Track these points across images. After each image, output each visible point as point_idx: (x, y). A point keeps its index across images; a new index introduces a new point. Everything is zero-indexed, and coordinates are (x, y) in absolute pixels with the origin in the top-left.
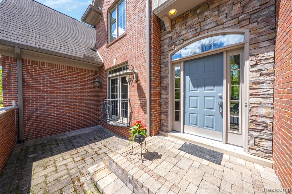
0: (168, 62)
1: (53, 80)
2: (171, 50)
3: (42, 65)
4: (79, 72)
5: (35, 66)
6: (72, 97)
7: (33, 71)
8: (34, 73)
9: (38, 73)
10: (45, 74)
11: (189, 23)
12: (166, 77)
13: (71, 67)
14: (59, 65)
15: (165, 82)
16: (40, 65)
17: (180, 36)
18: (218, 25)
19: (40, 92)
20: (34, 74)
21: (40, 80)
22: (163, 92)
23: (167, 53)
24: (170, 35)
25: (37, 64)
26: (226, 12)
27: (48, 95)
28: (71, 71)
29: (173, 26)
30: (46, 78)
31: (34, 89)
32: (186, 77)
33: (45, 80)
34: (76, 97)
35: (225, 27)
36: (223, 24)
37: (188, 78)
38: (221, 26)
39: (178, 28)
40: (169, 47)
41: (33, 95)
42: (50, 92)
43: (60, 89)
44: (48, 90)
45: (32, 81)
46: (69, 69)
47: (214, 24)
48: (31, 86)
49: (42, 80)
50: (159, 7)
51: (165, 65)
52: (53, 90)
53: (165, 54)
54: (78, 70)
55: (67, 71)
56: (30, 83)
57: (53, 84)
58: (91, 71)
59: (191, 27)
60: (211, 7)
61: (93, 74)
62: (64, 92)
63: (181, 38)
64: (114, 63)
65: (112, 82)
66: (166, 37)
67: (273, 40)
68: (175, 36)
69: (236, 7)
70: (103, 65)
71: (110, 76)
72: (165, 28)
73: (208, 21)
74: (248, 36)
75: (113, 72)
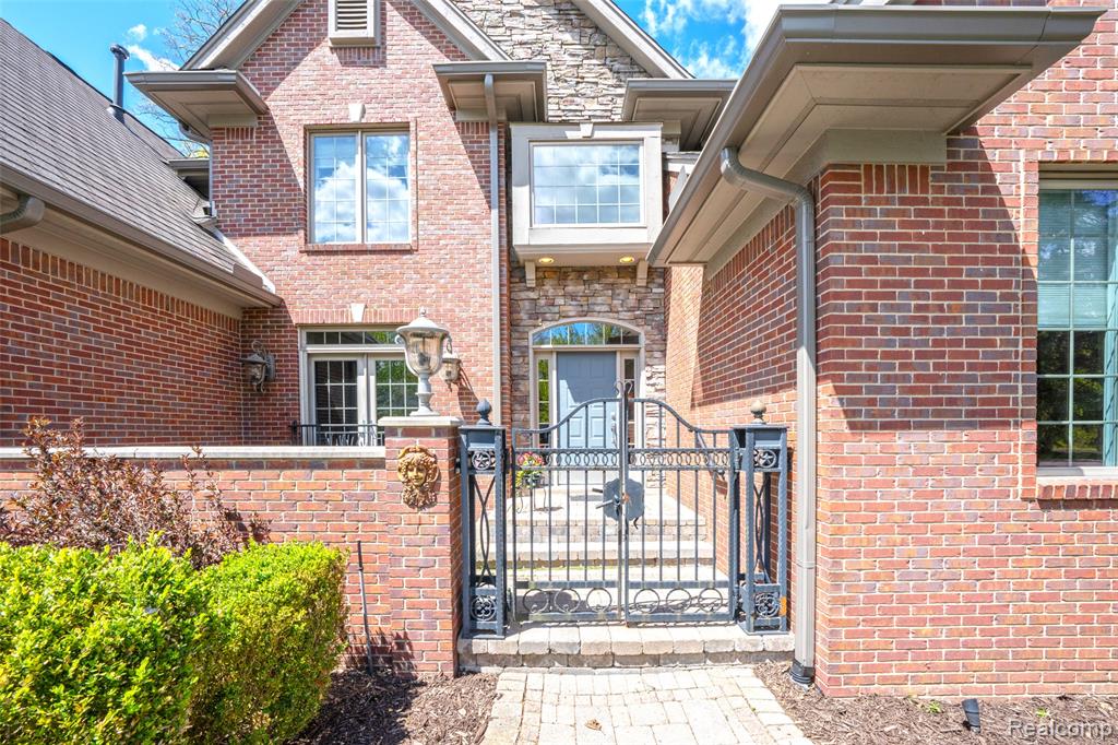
0: (527, 347)
1: (96, 342)
2: (535, 326)
3: (54, 273)
4: (183, 319)
5: (30, 273)
6: (163, 416)
7: (22, 290)
8: (23, 300)
9: (39, 303)
10: (65, 309)
11: (570, 289)
12: (525, 377)
13: (156, 293)
14: (118, 280)
15: (522, 388)
16: (45, 271)
17: (553, 305)
18: (611, 311)
19: (49, 387)
20: (27, 304)
21: (49, 333)
22: (517, 407)
23: (526, 329)
24: (532, 295)
25: (36, 266)
26: (621, 297)
27: (79, 405)
28: (156, 311)
29: (540, 281)
30: (72, 330)
31: (26, 372)
32: (561, 381)
33: (65, 337)
34: (173, 416)
35: (621, 317)
36: (617, 312)
37: (563, 383)
38: (616, 315)
39: (549, 288)
40: (530, 318)
41: (21, 401)
42: (85, 390)
43: (122, 381)
44: (79, 383)
45: (17, 335)
46: (150, 304)
47: (607, 309)
48: (14, 359)
49: (57, 335)
50: (529, 246)
51: (522, 352)
52: (97, 384)
53: (521, 329)
54: (178, 311)
55: (144, 308)
56: (9, 345)
57: (97, 357)
58: (217, 318)
59: (573, 297)
60: (604, 280)
61: (223, 331)
62: (135, 395)
63: (556, 309)
64: (357, 314)
65: (321, 370)
66: (523, 295)
67: (664, 352)
68: (543, 302)
69: (633, 297)
70: (278, 307)
71: (312, 349)
72: (523, 279)
73: (599, 300)
74: (643, 340)
75: (332, 339)
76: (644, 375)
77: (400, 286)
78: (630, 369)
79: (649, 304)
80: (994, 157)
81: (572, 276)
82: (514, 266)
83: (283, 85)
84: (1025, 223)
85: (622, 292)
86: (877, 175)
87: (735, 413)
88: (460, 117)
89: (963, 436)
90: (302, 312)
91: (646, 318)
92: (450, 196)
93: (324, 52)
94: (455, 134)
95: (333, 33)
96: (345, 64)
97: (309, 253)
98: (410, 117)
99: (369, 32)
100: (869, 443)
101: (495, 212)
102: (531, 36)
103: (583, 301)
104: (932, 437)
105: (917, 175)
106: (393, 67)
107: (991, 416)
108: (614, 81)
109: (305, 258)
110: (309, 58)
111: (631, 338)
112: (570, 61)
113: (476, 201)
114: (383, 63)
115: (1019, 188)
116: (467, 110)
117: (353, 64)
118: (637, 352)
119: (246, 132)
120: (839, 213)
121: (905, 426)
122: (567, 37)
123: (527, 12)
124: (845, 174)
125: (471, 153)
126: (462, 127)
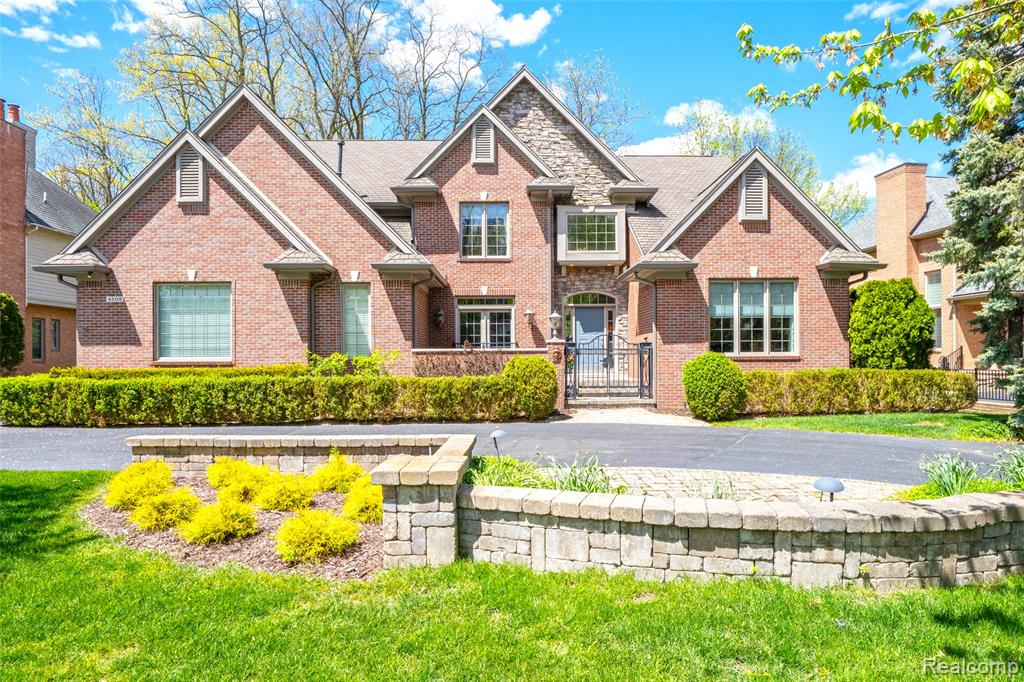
2: (565, 295)
11: (582, 277)
17: (574, 285)
18: (602, 288)
23: (562, 297)
24: (564, 280)
26: (606, 281)
29: (568, 273)
35: (606, 291)
36: (605, 288)
37: (578, 323)
38: (604, 290)
39: (572, 277)
40: (563, 291)
47: (600, 287)
50: (564, 261)
53: (560, 297)
59: (583, 281)
60: (598, 273)
64: (484, 291)
65: (464, 316)
66: (559, 280)
67: (627, 308)
68: (569, 283)
69: (612, 281)
70: (447, 288)
71: (461, 307)
72: (560, 272)
73: (596, 282)
74: (617, 301)
75: (470, 302)
76: (617, 319)
77: (504, 278)
78: (610, 314)
79: (620, 285)
80: (698, 277)
81: (583, 270)
82: (557, 267)
83: (450, 182)
84: (706, 294)
85: (607, 279)
86: (670, 282)
87: (641, 339)
88: (533, 199)
89: (691, 345)
90: (457, 290)
91: (619, 291)
92: (528, 235)
93: (468, 168)
94: (530, 207)
95: (474, 159)
96: (479, 173)
97: (461, 262)
98: (509, 199)
99: (491, 160)
100: (668, 347)
101: (549, 245)
102: (564, 154)
103: (588, 283)
104: (683, 345)
105: (679, 282)
106: (502, 175)
107: (698, 340)
108: (604, 177)
109: (459, 264)
110: (461, 170)
111: (612, 301)
112: (583, 166)
113: (540, 238)
114: (497, 173)
115: (704, 285)
116: (537, 196)
117: (483, 173)
118: (614, 307)
119: (431, 204)
120: (660, 291)
121: (676, 342)
122: (581, 154)
123: (562, 142)
124: (662, 281)
125: (538, 216)
126: (534, 204)
